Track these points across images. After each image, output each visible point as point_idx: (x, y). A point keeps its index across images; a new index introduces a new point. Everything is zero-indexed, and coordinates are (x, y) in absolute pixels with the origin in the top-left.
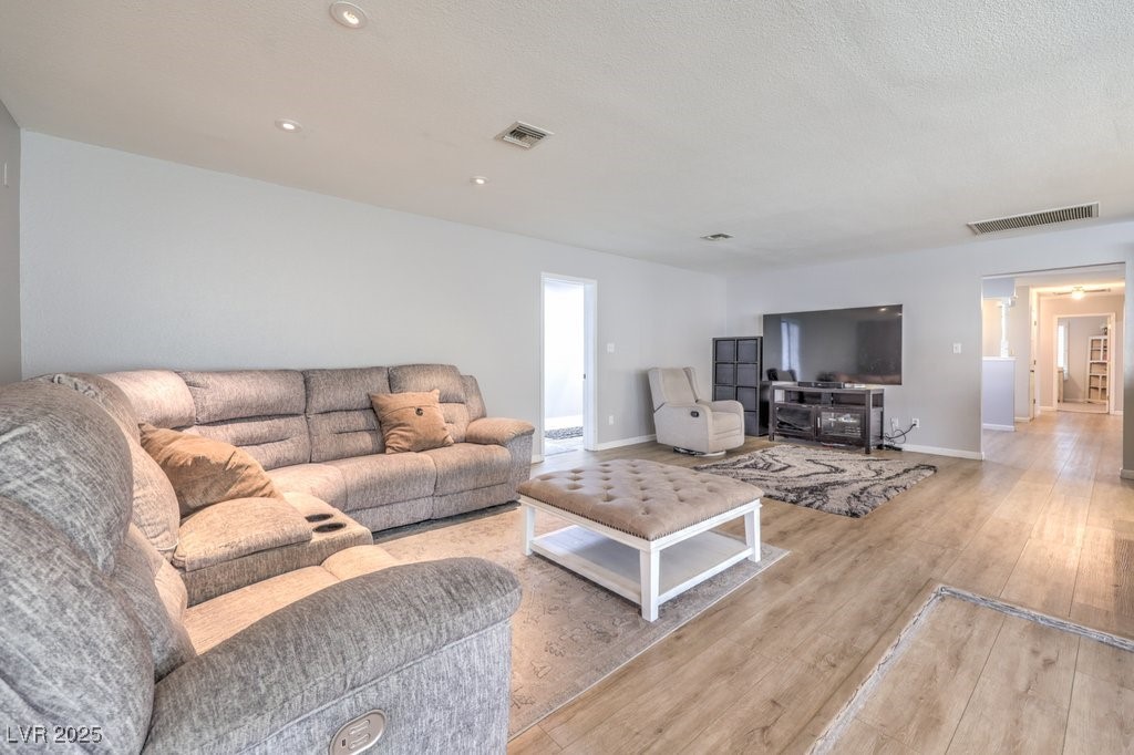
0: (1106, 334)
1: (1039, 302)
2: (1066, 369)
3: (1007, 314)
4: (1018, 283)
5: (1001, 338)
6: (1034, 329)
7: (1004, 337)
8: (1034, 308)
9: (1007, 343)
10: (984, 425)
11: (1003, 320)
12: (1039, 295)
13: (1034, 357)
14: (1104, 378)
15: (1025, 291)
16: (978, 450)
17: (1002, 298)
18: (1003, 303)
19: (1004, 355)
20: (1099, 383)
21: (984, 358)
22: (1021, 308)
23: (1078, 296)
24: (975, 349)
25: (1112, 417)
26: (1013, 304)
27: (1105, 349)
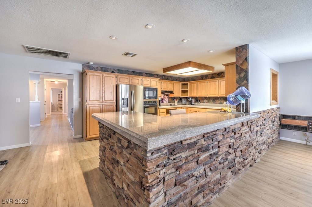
0: (61, 93)
1: (46, 84)
2: (52, 102)
3: (37, 87)
4: (41, 76)
5: (35, 95)
6: (45, 91)
7: (36, 94)
8: (45, 85)
9: (38, 96)
10: (31, 126)
11: (36, 88)
12: (46, 81)
13: (45, 100)
14: (61, 104)
15: (42, 79)
16: (29, 142)
17: (36, 81)
18: (36, 82)
19: (37, 100)
20: (60, 106)
21: (30, 102)
22: (41, 84)
23: (56, 83)
24: (26, 98)
25: (64, 115)
26: (39, 83)
27: (62, 97)
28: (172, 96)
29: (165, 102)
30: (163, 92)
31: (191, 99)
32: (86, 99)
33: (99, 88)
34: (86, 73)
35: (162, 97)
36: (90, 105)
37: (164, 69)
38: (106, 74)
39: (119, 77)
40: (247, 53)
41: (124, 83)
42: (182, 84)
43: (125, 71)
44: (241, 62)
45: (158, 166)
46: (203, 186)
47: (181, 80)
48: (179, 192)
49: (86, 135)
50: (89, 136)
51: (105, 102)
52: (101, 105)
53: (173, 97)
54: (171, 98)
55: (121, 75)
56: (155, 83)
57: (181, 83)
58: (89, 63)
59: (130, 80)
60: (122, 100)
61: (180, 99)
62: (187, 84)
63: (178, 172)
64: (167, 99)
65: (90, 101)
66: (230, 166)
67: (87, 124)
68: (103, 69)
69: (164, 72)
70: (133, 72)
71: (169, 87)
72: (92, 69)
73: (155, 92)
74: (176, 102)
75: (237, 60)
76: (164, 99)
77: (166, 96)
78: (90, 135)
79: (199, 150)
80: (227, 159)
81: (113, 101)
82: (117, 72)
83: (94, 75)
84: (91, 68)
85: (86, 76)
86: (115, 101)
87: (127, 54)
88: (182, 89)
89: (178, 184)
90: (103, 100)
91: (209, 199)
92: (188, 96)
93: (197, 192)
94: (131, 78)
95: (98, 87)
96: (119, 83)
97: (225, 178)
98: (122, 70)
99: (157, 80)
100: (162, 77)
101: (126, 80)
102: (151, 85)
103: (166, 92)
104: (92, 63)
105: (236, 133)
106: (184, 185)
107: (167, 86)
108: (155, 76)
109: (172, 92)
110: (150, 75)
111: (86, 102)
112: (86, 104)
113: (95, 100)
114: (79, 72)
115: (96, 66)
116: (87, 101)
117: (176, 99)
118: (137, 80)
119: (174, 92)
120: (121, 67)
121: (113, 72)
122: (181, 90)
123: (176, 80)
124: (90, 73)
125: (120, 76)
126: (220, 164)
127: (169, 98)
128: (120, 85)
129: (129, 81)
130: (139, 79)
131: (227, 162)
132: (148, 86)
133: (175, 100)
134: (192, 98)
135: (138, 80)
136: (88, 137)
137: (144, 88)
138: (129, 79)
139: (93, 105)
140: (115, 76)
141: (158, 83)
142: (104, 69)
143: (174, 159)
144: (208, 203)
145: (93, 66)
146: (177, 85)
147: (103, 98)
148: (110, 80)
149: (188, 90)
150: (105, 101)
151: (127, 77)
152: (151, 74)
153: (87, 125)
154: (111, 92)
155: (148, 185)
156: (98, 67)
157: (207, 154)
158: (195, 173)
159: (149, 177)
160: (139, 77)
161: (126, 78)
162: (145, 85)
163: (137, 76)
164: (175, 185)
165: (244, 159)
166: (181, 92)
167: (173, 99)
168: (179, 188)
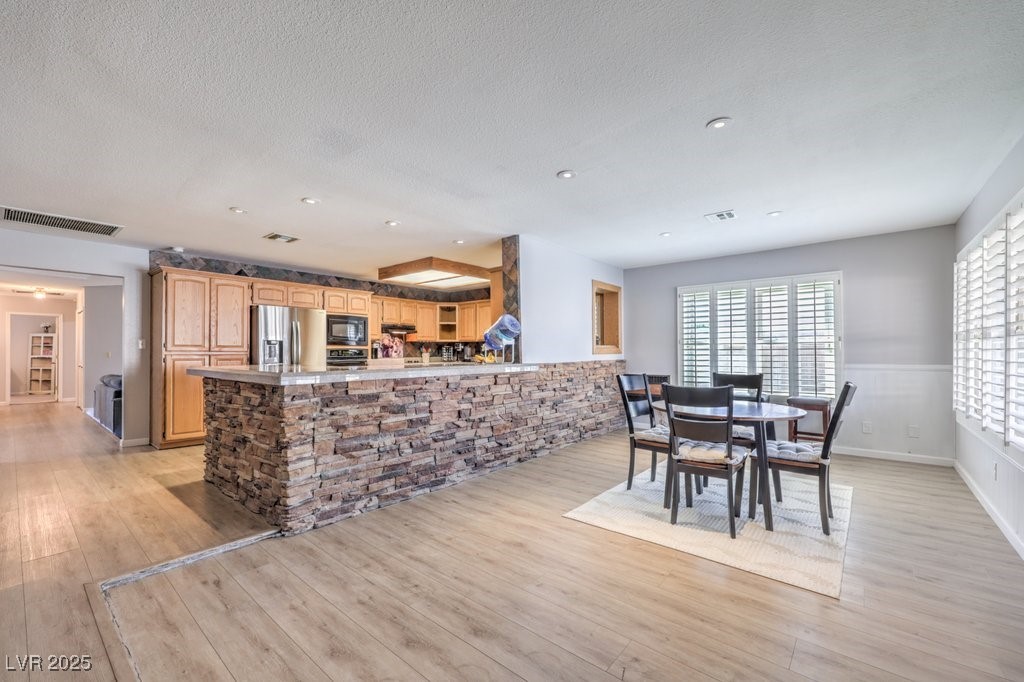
0: (48, 331)
14: (47, 371)
20: (40, 376)
23: (39, 296)
25: (61, 404)
27: (48, 347)
28: (413, 338)
29: (394, 354)
30: (386, 329)
31: (461, 347)
32: (163, 342)
33: (201, 313)
34: (164, 274)
35: (386, 342)
36: (174, 357)
37: (380, 270)
38: (219, 279)
39: (257, 286)
40: (516, 251)
41: (272, 302)
42: (442, 309)
43: (277, 270)
44: (508, 268)
45: (301, 418)
46: (393, 467)
47: (440, 298)
48: (342, 465)
49: (164, 434)
50: (170, 436)
51: (217, 349)
52: (207, 358)
53: (415, 340)
54: (413, 343)
55: (262, 283)
56: (359, 303)
57: (438, 305)
58: (171, 248)
59: (290, 296)
60: (267, 347)
61: (438, 349)
62: (454, 309)
63: (340, 434)
64: (401, 348)
65: (174, 345)
66: (460, 449)
67: (167, 406)
68: (213, 264)
69: (380, 278)
70: (302, 274)
71: (403, 314)
72: (180, 263)
73: (361, 327)
74: (426, 356)
75: (504, 263)
76: (392, 347)
77: (397, 339)
78: (173, 433)
79: (384, 408)
80: (452, 436)
81: (242, 346)
82: (255, 272)
83: (188, 280)
84: (178, 262)
85: (164, 282)
86: (246, 348)
87: (274, 237)
88: (441, 321)
89: (339, 451)
90: (213, 344)
91: (406, 492)
92: (457, 340)
93: (380, 474)
94: (291, 290)
95: (199, 310)
96: (256, 301)
97: (447, 466)
98: (268, 269)
99: (368, 296)
100: (386, 290)
101: (278, 296)
102: (349, 308)
103: (394, 327)
104: (179, 250)
105: (477, 394)
106: (352, 457)
107: (397, 312)
108: (364, 285)
109: (411, 329)
110: (352, 283)
111: (164, 349)
112: (164, 352)
113: (189, 344)
114: (141, 270)
115: (192, 256)
116: (165, 346)
117: (427, 349)
118: (309, 295)
119: (417, 329)
120: (264, 262)
121: (240, 273)
122: (438, 323)
123: (427, 298)
124: (175, 275)
125: (260, 283)
126: (435, 441)
127: (406, 343)
128: (261, 308)
129: (285, 297)
130: (316, 292)
131: (453, 441)
132: (340, 310)
133: (424, 350)
134: (466, 344)
135: (312, 297)
136: (168, 438)
137: (329, 317)
138: (285, 293)
139: (182, 357)
140: (245, 285)
141: (369, 304)
142: (215, 265)
143: (332, 414)
144: (403, 496)
145: (184, 256)
146: (426, 310)
147: (213, 339)
148: (233, 295)
149: (457, 323)
150: (217, 346)
151: (282, 288)
152: (354, 280)
153: (165, 409)
154: (235, 325)
155: (285, 440)
156: (195, 260)
157: (401, 418)
158: (375, 444)
159: (286, 429)
160: (315, 289)
161: (279, 290)
162: (330, 310)
163: (309, 285)
164: (335, 453)
165: (501, 445)
166: (438, 327)
167: (419, 347)
168: (342, 459)
